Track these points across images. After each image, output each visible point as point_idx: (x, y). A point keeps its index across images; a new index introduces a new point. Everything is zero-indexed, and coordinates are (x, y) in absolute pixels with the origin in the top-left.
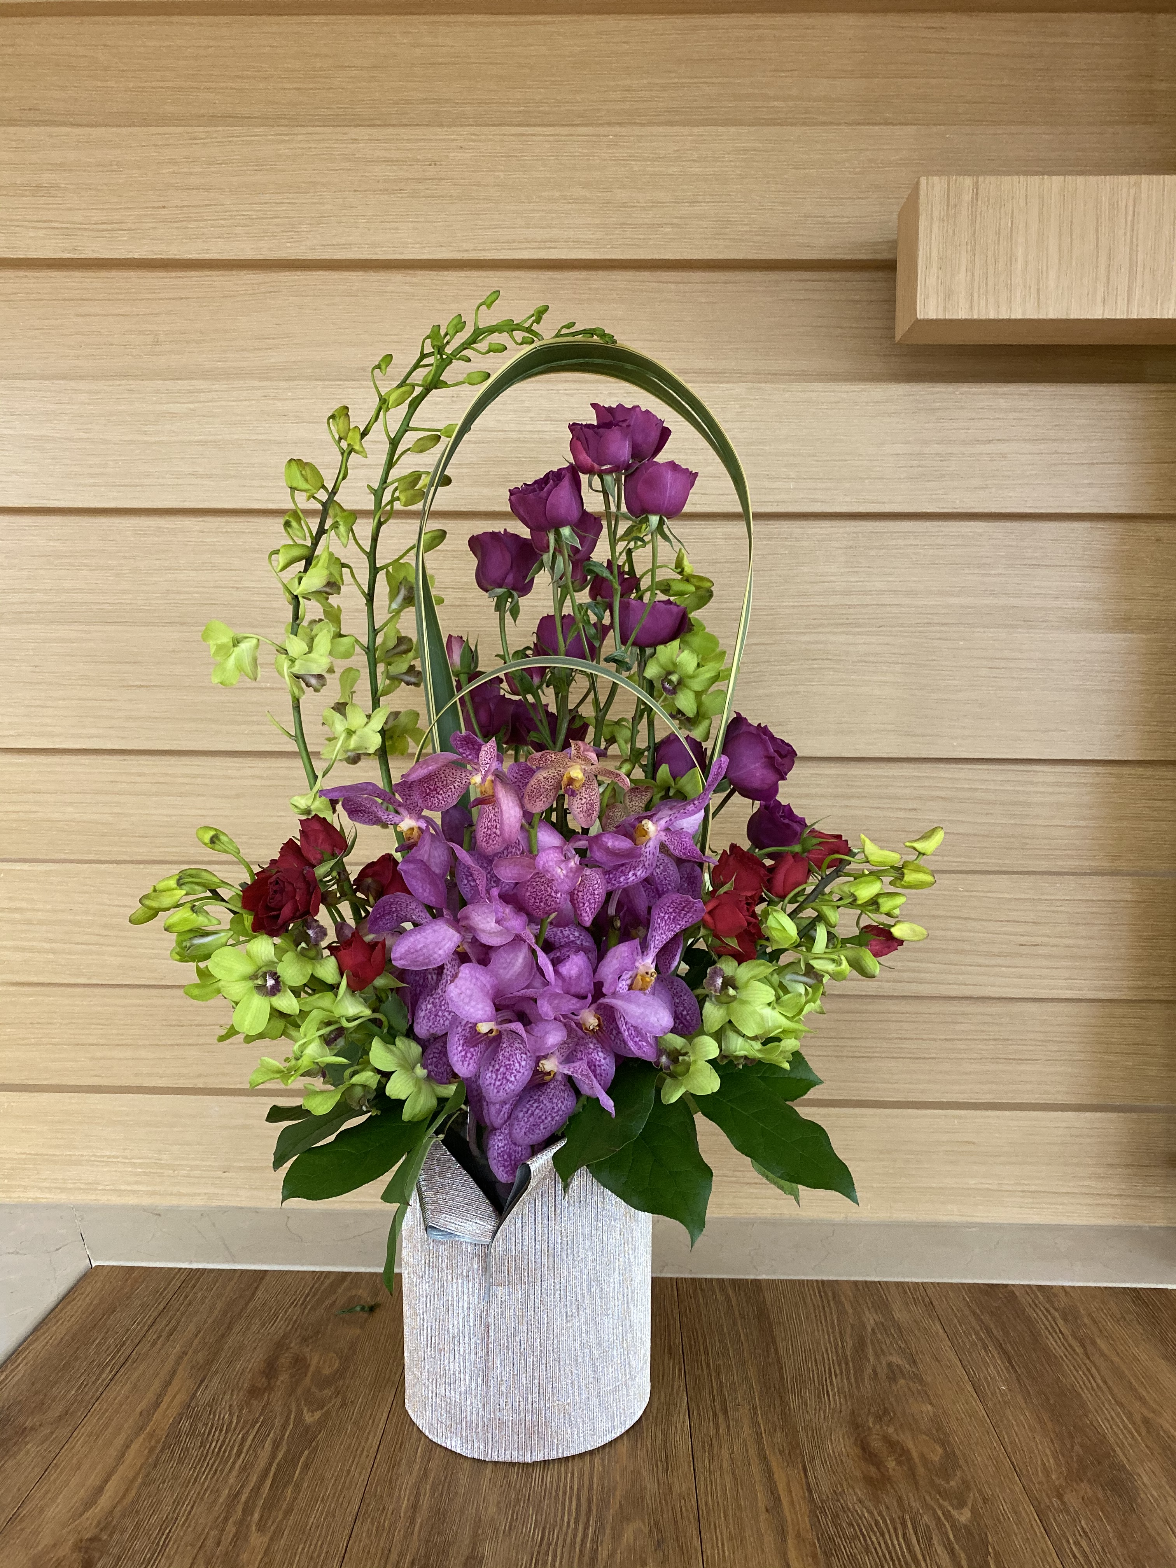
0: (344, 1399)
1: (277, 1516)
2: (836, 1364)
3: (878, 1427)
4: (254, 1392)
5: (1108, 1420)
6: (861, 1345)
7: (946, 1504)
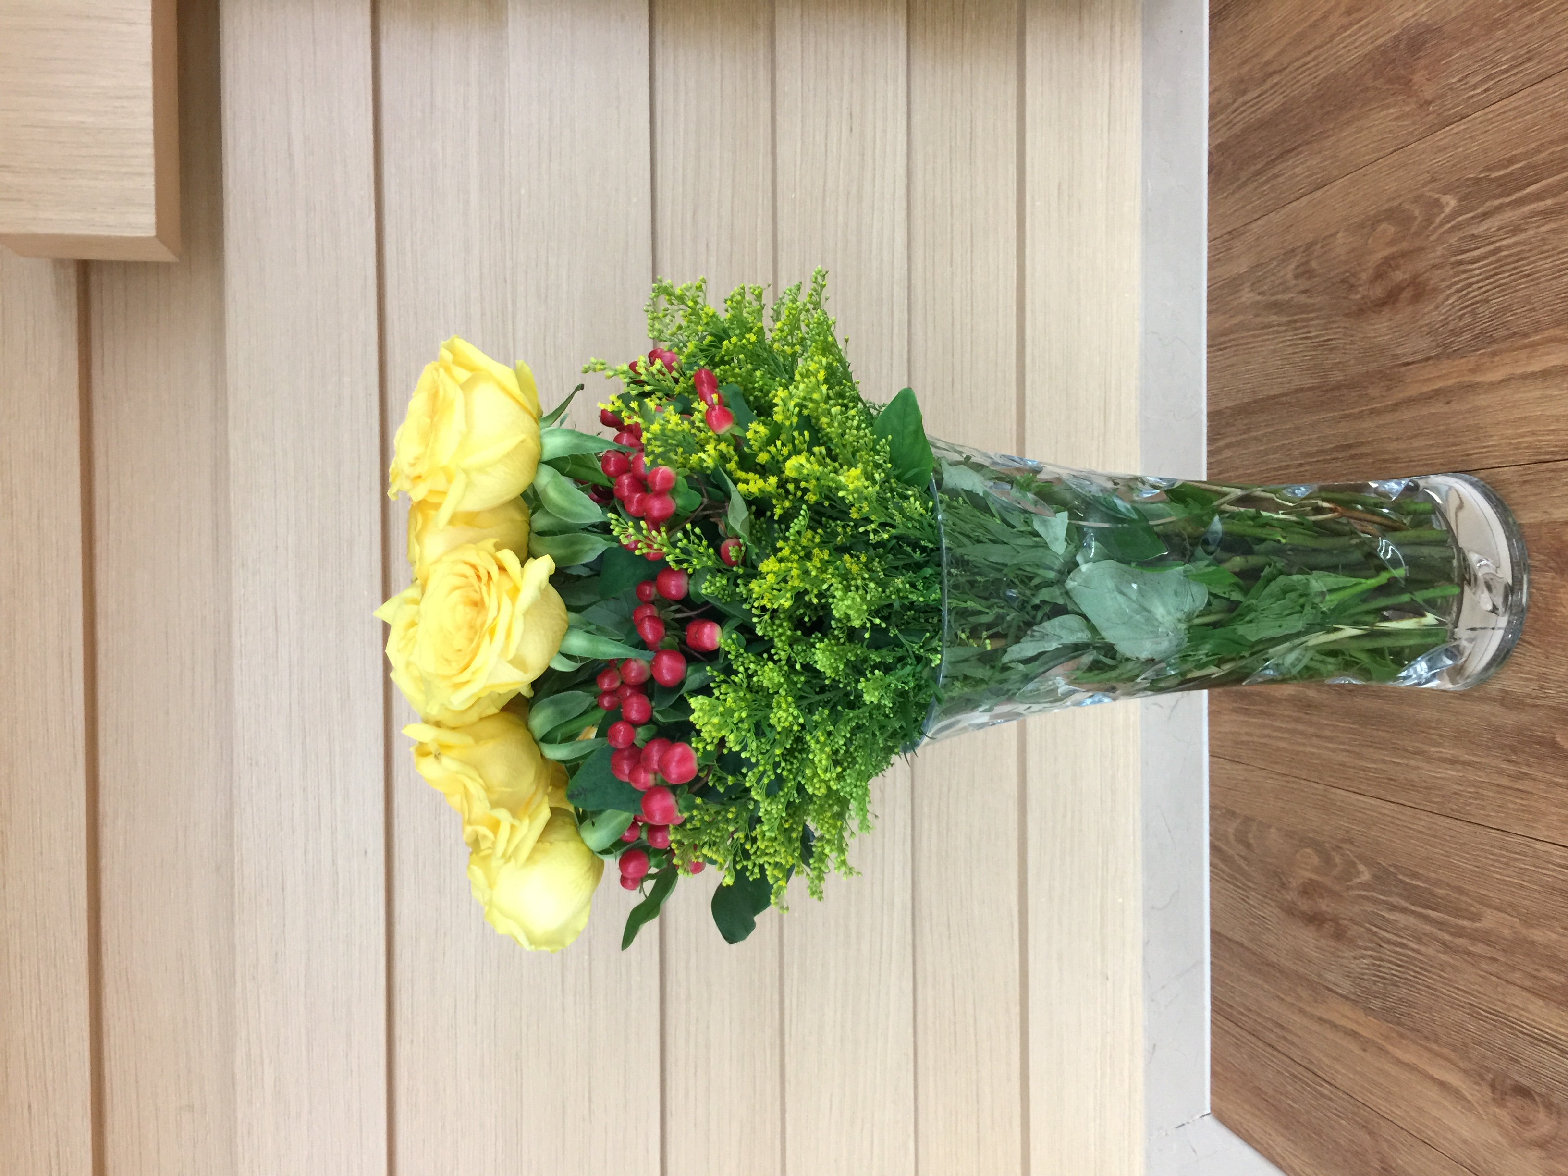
0: (1343, 841)
1: (1466, 902)
2: (1296, 332)
3: (1360, 289)
4: (1339, 935)
5: (1349, 51)
6: (1276, 307)
7: (1438, 220)
